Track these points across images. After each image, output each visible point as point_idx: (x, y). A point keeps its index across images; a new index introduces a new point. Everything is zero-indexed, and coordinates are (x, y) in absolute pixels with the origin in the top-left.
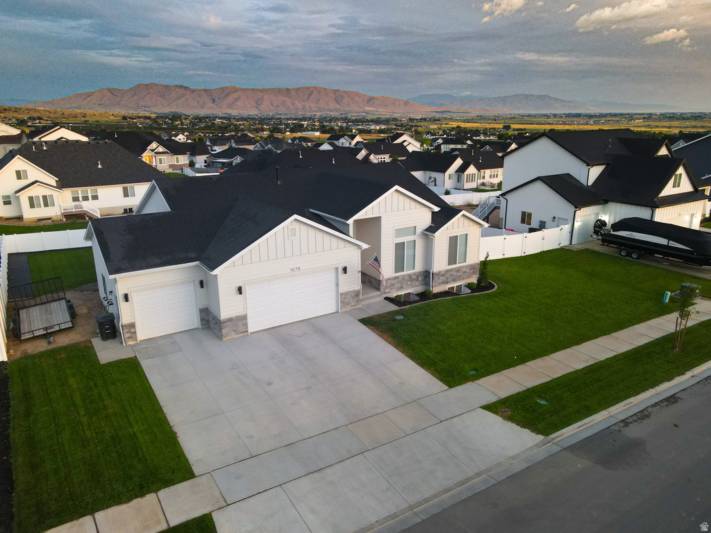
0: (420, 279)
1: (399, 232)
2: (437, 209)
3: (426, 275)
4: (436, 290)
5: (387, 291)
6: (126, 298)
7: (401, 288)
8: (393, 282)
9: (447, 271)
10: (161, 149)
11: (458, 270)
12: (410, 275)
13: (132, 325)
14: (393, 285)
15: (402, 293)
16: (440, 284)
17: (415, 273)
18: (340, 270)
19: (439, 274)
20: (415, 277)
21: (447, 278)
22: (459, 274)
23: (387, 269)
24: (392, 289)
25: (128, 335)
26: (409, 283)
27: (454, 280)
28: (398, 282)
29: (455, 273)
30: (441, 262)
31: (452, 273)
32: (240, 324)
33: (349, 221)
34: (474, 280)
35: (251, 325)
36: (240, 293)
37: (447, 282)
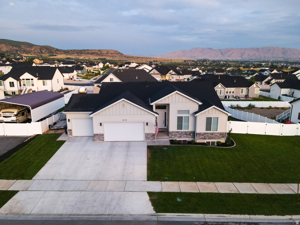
0: (191, 135)
1: (179, 112)
2: (200, 103)
3: (194, 134)
4: (198, 141)
5: (172, 137)
6: (69, 120)
7: (181, 137)
8: (176, 134)
9: (205, 133)
10: (174, 73)
11: (212, 134)
12: (185, 132)
13: (71, 130)
14: (176, 135)
15: (182, 139)
16: (200, 139)
17: (188, 132)
18: (145, 124)
19: (200, 134)
20: (188, 133)
21: (205, 137)
22: (213, 136)
23: (173, 127)
24: (175, 137)
25: (69, 133)
26: (185, 135)
27: (209, 138)
28: (179, 134)
29: (210, 135)
30: (201, 128)
31: (208, 135)
32: (101, 137)
33: (151, 104)
34: (223, 141)
35: (106, 139)
36: (101, 125)
37: (205, 139)
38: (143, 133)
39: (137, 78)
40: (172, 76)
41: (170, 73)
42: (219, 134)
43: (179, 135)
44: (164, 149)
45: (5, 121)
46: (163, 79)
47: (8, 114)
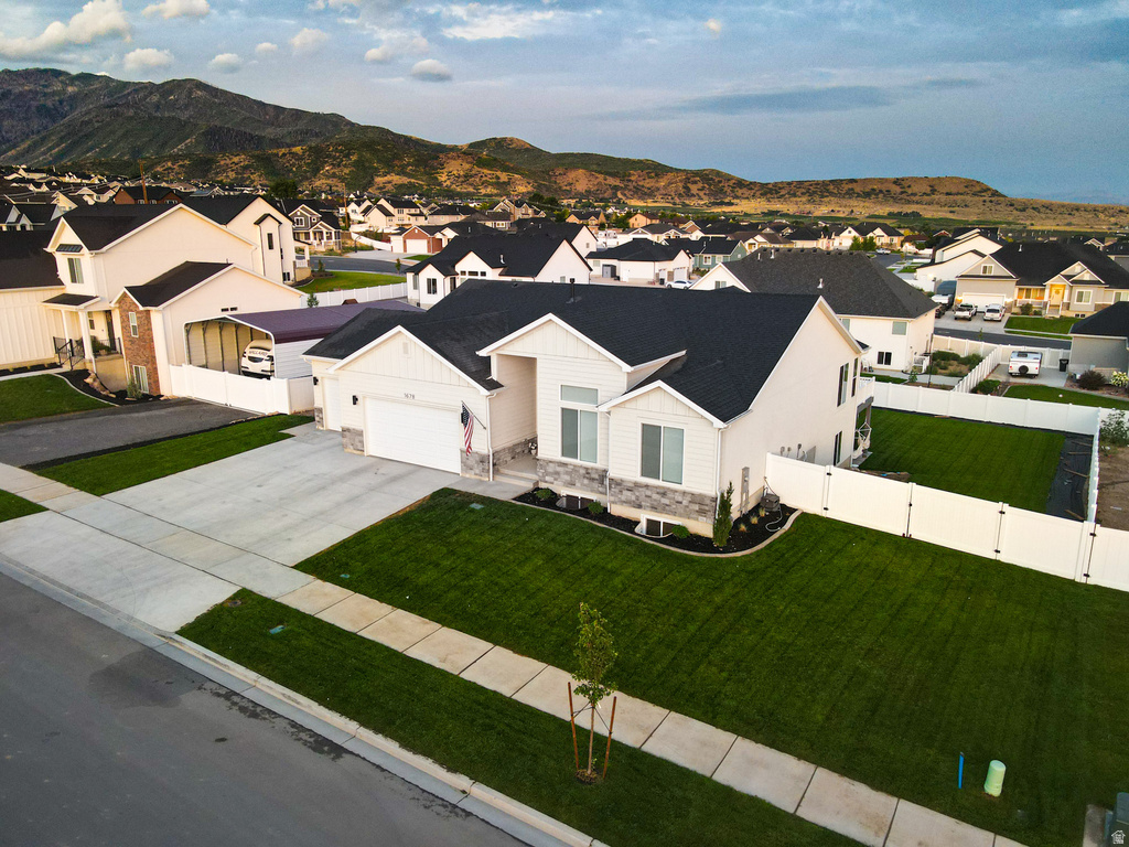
1: (566, 391)
2: (628, 368)
4: (616, 510)
5: (547, 478)
6: (315, 380)
7: (572, 484)
8: (559, 469)
9: (637, 485)
10: (1088, 275)
11: (663, 493)
12: (587, 469)
13: (320, 411)
14: (557, 473)
15: (579, 494)
16: (622, 503)
17: (597, 470)
19: (621, 484)
20: (597, 477)
21: (638, 498)
22: (666, 501)
23: (550, 446)
24: (555, 479)
25: (318, 419)
26: (586, 481)
27: (657, 509)
28: (567, 473)
29: (655, 496)
30: (626, 464)
31: (649, 493)
32: (357, 439)
33: (482, 353)
34: (703, 527)
36: (355, 403)
37: (640, 507)
39: (821, 286)
40: (1078, 289)
41: (1068, 277)
42: (688, 498)
43: (567, 478)
45: (251, 370)
46: (1030, 301)
47: (257, 354)
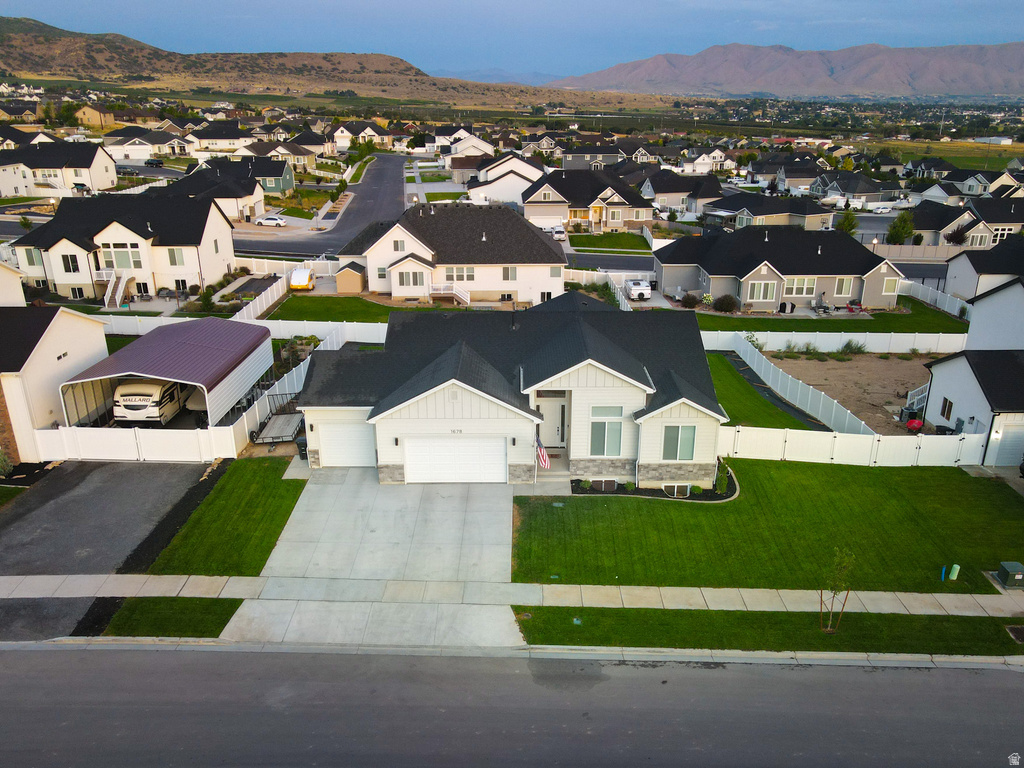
0: (627, 467)
1: (596, 410)
2: (651, 391)
3: (633, 465)
4: (643, 485)
5: (578, 472)
6: (312, 427)
7: (600, 473)
8: (588, 464)
9: (660, 466)
10: (617, 198)
11: (680, 467)
12: (612, 461)
13: (316, 452)
14: (588, 467)
15: (603, 479)
16: (649, 479)
17: (620, 460)
18: (510, 442)
19: (647, 467)
20: (620, 464)
21: (660, 474)
22: (682, 472)
23: (580, 447)
24: (585, 472)
25: (313, 460)
26: (611, 469)
27: (672, 478)
28: (595, 466)
29: (674, 471)
30: (651, 452)
31: (669, 469)
32: (396, 472)
33: (525, 392)
34: (707, 484)
35: (411, 476)
36: (397, 444)
37: (662, 479)
38: (503, 462)
39: (484, 240)
40: (612, 209)
41: (604, 200)
42: (698, 467)
43: (596, 469)
44: (556, 504)
45: (130, 418)
46: (578, 220)
47: (135, 400)
